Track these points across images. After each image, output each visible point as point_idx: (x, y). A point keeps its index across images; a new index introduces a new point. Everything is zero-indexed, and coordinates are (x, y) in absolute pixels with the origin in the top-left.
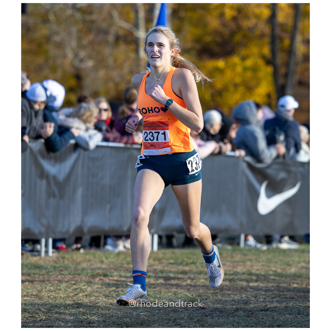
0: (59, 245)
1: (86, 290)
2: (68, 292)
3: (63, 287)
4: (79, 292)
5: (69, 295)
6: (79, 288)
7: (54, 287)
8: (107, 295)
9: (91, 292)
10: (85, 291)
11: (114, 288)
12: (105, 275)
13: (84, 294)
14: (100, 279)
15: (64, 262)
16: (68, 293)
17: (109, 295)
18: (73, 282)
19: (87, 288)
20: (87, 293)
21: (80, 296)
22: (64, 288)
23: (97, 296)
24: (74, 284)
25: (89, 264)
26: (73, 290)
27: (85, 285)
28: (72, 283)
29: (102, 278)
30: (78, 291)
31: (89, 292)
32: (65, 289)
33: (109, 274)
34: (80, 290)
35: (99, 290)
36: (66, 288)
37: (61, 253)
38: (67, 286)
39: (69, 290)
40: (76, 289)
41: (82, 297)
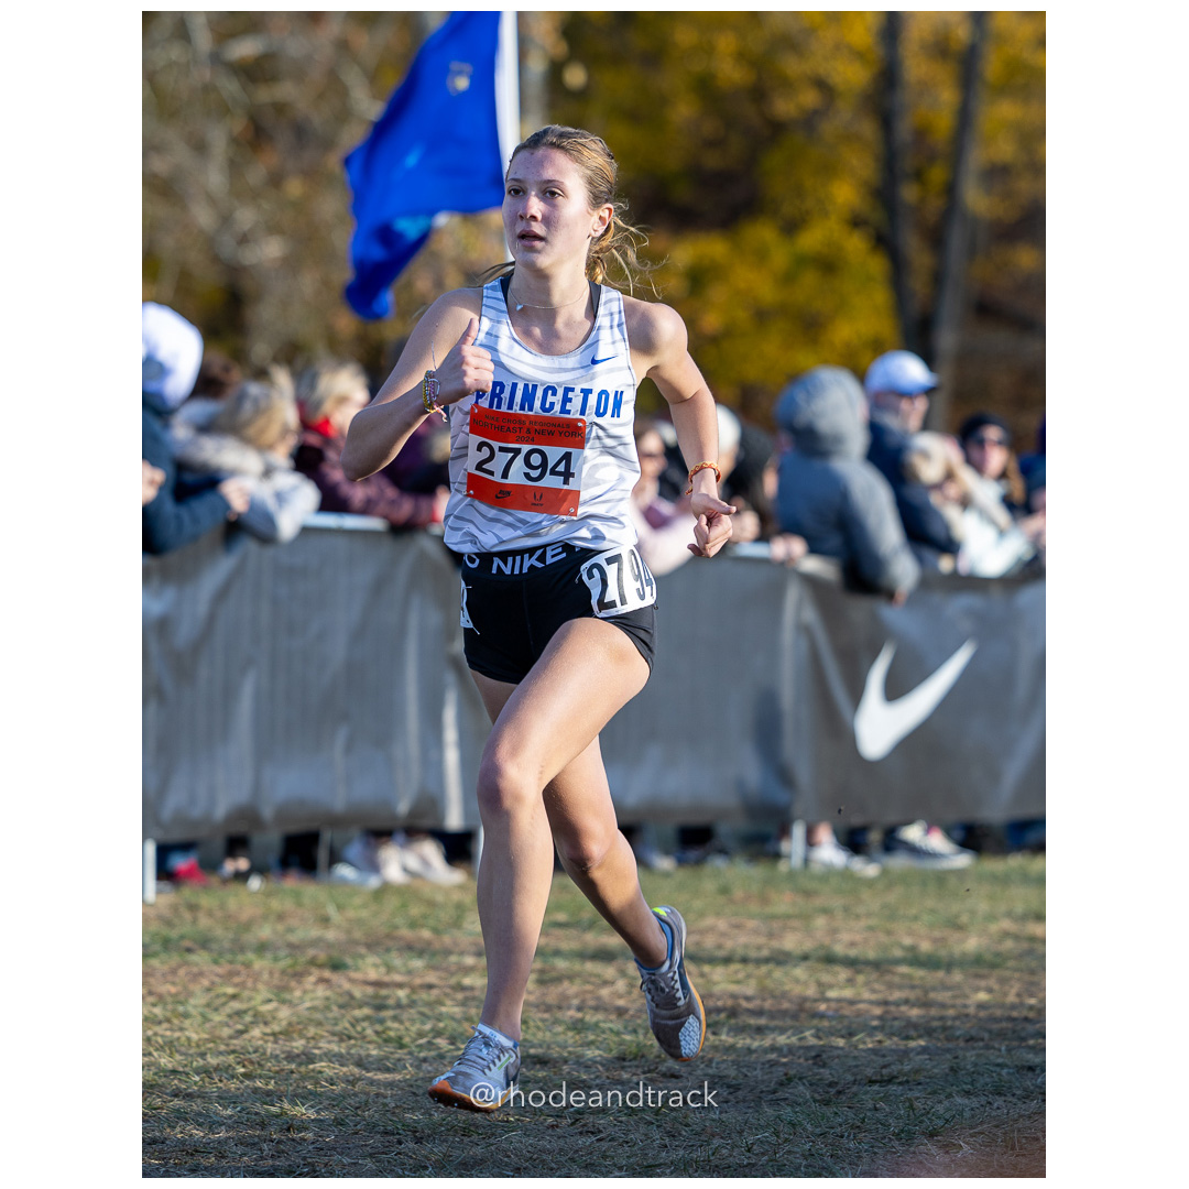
0: (180, 862)
1: (274, 1018)
2: (212, 1024)
3: (195, 1007)
4: (252, 1023)
5: (217, 1033)
6: (249, 1009)
7: (164, 1009)
8: (346, 1032)
9: (290, 1024)
10: (269, 1018)
11: (366, 1011)
12: (337, 966)
13: (268, 1030)
14: (322, 980)
15: (195, 921)
16: (214, 1027)
17: (354, 1034)
18: (230, 990)
19: (276, 1010)
20: (276, 1028)
21: (253, 1037)
22: (200, 1010)
23: (313, 1038)
24: (234, 997)
25: (280, 927)
26: (230, 1016)
27: (270, 1001)
28: (225, 994)
29: (327, 974)
30: (248, 1019)
31: (284, 1023)
32: (203, 1015)
33: (349, 961)
34: (255, 1016)
35: (318, 1016)
36: (207, 1010)
37: (188, 892)
38: (208, 1005)
39: (217, 1018)
40: (239, 1014)
41: (262, 1039)
